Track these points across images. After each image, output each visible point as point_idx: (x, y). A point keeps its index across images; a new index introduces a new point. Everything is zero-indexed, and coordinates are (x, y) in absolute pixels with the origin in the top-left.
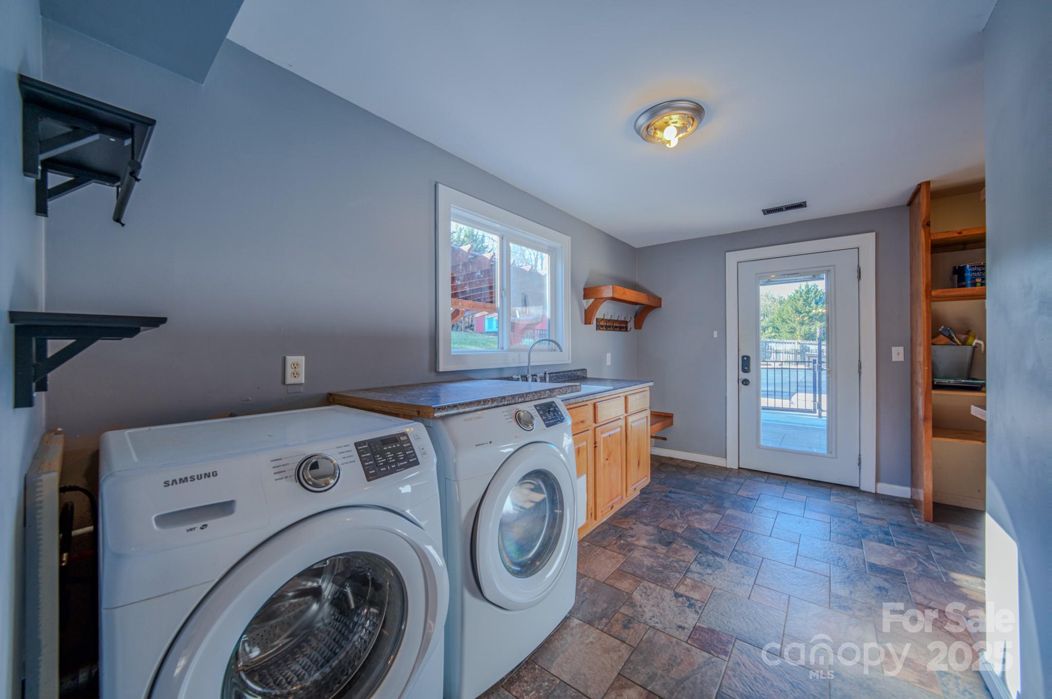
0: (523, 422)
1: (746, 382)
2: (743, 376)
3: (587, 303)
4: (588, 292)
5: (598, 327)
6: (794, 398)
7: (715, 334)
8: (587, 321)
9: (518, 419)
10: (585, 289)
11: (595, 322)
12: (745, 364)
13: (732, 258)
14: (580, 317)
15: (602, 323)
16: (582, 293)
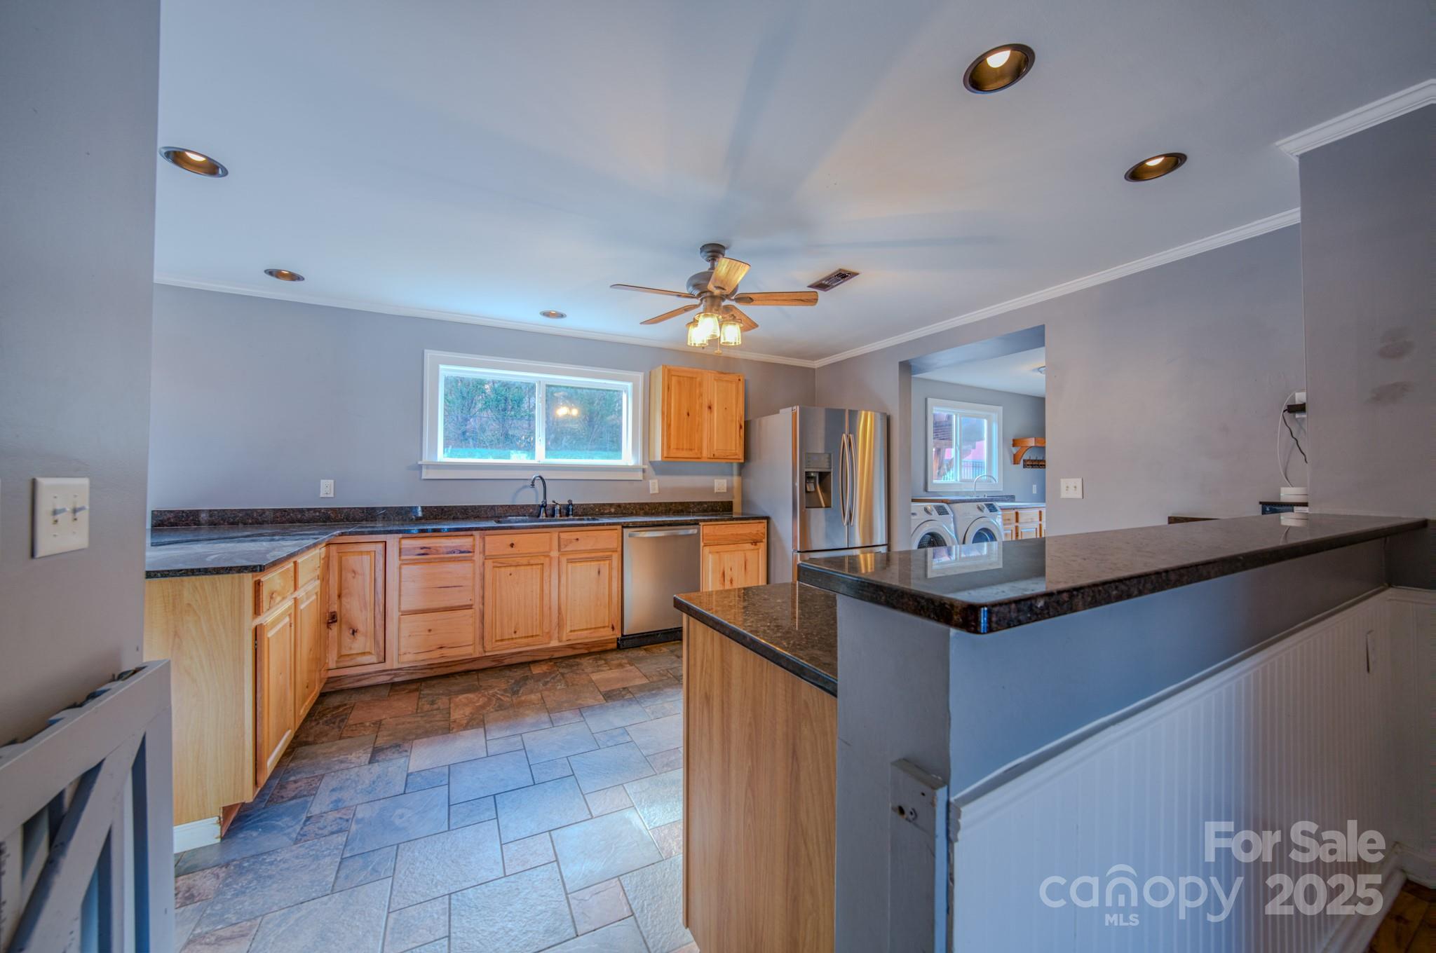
0: (980, 509)
3: (1014, 450)
4: (1015, 443)
5: (1025, 466)
8: (1015, 462)
9: (979, 508)
10: (1014, 440)
11: (1022, 462)
14: (1009, 459)
15: (1028, 463)
16: (1012, 443)
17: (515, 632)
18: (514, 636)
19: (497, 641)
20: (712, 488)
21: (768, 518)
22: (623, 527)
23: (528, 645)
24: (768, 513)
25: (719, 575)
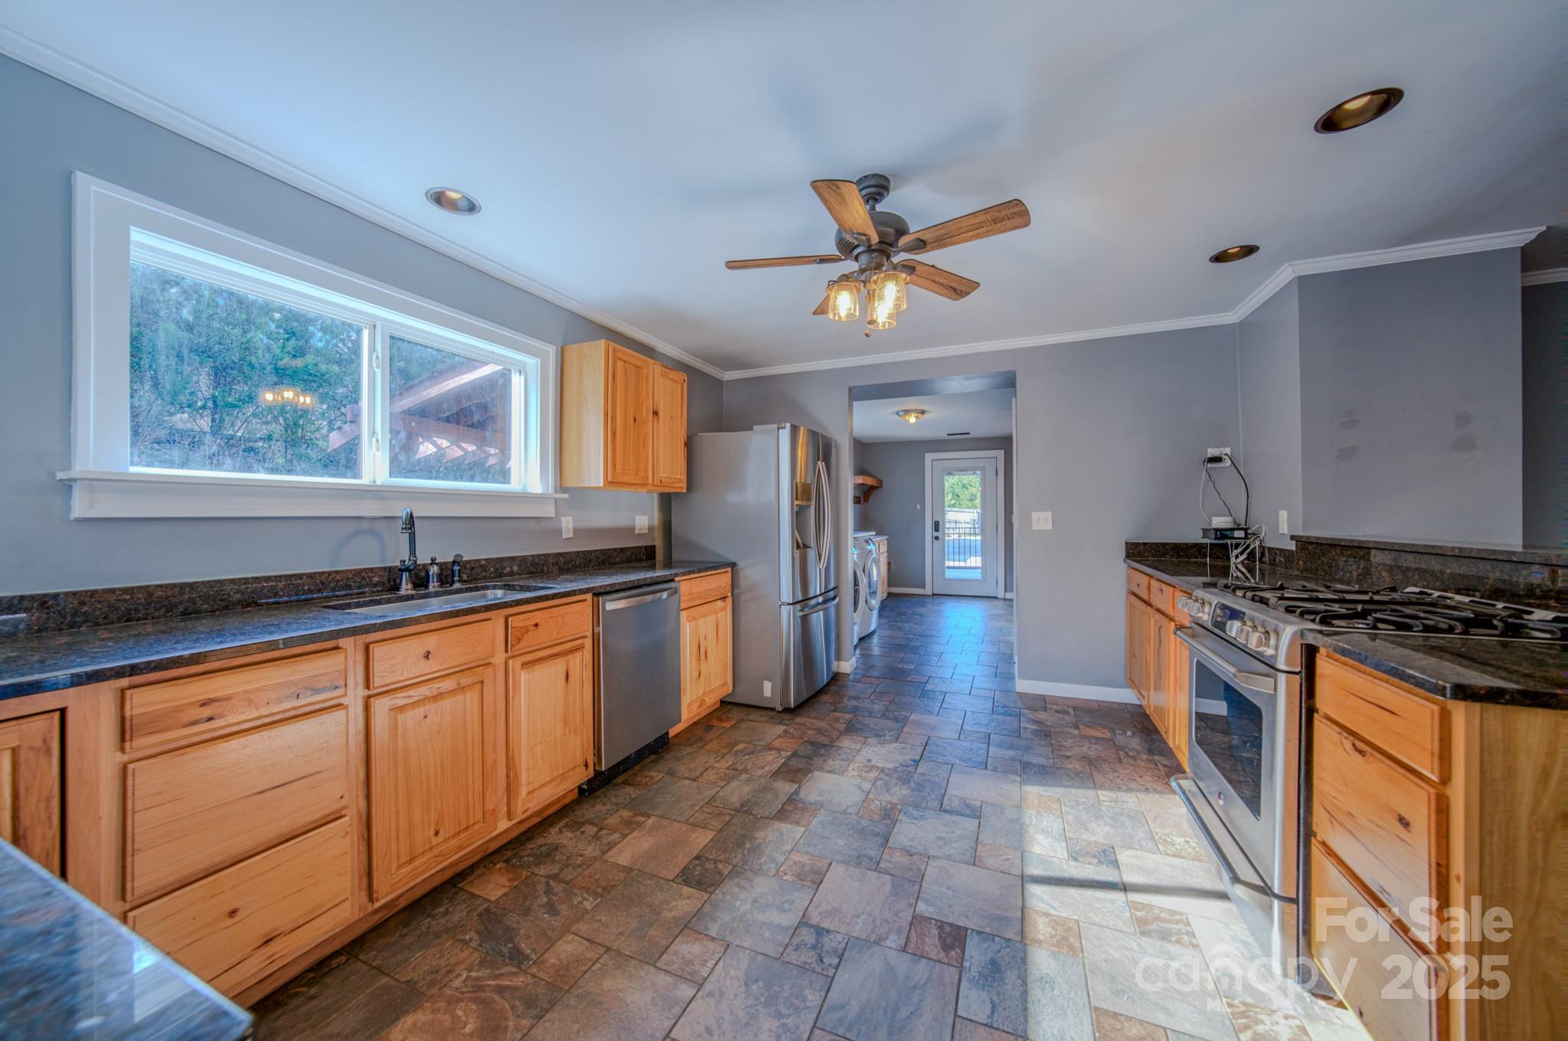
1: (937, 538)
2: (935, 534)
6: (968, 561)
7: (918, 507)
12: (937, 526)
13: (929, 457)
17: (437, 833)
18: (434, 841)
19: (399, 867)
20: (633, 529)
21: (733, 565)
22: (595, 595)
23: (461, 848)
24: (732, 558)
25: (695, 649)
